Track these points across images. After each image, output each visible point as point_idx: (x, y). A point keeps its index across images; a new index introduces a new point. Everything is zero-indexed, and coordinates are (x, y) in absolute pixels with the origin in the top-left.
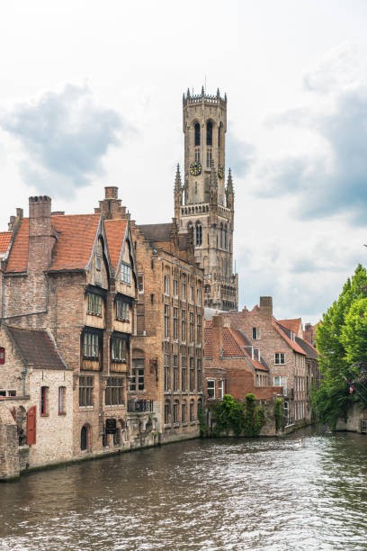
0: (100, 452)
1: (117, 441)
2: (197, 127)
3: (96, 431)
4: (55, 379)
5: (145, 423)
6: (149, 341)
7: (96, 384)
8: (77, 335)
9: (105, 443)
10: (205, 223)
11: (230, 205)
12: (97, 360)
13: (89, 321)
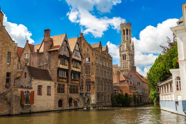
0: (68, 108)
1: (76, 105)
2: (124, 31)
3: (66, 101)
4: (45, 84)
5: (86, 100)
6: (92, 76)
7: (66, 87)
8: (56, 70)
9: (70, 105)
10: (127, 54)
11: (133, 49)
12: (65, 79)
13: (61, 66)
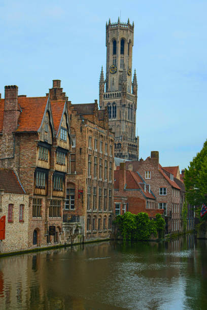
0: (46, 246)
1: (56, 240)
2: (115, 42)
3: (43, 233)
5: (74, 229)
6: (78, 178)
7: (44, 203)
8: (32, 172)
9: (48, 241)
10: (118, 104)
11: (135, 92)
12: (44, 189)
13: (40, 164)
